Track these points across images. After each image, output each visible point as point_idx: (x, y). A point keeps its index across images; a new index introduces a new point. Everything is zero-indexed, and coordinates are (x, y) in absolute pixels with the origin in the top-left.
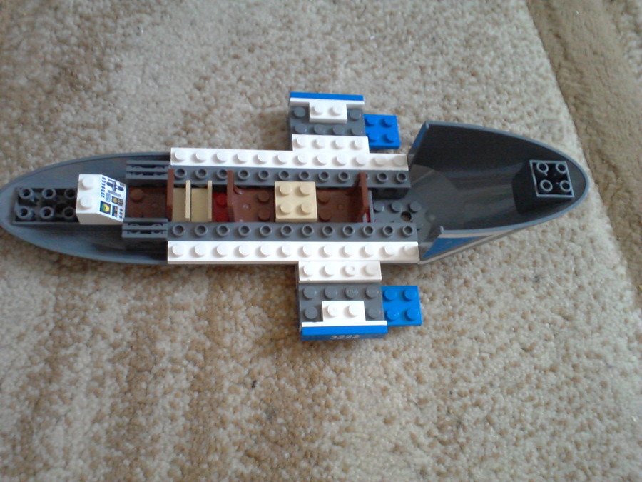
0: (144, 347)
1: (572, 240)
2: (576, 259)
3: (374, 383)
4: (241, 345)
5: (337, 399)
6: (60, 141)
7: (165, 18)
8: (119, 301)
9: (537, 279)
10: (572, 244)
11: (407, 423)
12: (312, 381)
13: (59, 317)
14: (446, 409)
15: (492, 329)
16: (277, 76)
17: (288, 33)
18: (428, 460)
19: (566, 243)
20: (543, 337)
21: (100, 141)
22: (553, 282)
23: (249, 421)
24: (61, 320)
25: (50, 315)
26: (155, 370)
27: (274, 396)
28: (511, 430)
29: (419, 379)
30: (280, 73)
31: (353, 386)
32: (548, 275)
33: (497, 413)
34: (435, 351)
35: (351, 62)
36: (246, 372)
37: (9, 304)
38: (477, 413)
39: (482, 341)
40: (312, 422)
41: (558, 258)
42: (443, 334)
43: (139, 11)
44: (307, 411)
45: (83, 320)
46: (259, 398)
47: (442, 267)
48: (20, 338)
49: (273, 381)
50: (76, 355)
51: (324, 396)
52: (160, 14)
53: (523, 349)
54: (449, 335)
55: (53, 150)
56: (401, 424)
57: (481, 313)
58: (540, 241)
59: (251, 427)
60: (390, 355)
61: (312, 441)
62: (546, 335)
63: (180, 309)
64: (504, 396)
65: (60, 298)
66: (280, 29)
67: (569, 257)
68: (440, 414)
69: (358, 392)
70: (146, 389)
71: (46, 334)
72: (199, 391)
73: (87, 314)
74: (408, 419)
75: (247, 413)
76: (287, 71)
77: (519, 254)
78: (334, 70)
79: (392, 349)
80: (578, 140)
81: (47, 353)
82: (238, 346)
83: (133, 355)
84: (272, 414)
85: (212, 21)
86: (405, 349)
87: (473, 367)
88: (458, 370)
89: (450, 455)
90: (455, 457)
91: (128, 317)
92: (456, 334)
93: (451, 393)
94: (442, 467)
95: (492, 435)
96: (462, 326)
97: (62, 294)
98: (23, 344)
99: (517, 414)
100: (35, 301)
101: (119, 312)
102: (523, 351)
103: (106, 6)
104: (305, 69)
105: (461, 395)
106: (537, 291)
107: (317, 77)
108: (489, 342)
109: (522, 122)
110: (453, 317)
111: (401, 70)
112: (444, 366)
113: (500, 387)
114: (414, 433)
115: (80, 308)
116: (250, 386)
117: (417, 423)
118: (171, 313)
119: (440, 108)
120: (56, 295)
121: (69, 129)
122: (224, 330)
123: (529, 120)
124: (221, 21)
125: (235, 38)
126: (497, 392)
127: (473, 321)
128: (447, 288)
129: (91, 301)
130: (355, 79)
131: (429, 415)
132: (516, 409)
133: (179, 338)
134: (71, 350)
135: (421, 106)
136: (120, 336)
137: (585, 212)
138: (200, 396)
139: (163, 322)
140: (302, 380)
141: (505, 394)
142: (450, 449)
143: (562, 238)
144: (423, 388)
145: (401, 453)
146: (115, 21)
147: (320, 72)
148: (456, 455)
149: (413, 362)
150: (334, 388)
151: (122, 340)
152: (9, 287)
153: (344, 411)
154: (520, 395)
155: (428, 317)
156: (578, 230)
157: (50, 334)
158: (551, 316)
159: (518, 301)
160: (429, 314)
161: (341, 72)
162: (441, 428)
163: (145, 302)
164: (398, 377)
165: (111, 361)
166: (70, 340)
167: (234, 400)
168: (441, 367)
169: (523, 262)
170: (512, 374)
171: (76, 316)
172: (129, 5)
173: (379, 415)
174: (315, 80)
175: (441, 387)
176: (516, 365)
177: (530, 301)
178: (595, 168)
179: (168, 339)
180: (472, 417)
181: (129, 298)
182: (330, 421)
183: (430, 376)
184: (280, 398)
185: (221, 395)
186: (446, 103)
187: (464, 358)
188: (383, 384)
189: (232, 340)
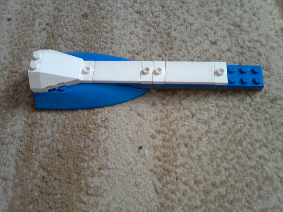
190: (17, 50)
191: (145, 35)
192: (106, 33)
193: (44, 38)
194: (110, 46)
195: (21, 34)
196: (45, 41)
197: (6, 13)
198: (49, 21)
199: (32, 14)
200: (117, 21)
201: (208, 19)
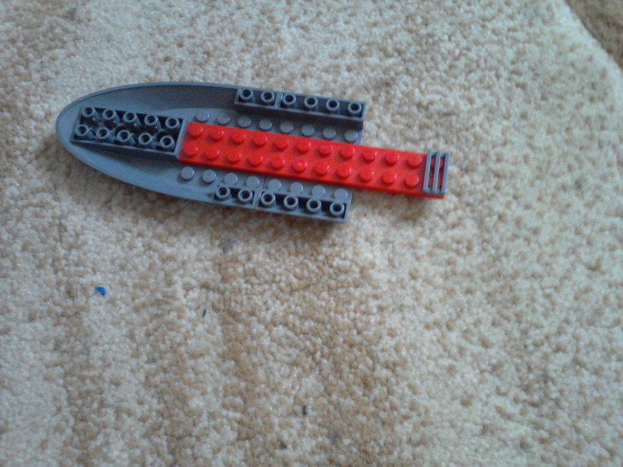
0: (177, 410)
1: (602, 128)
2: (614, 147)
3: (437, 365)
4: (277, 374)
5: (402, 398)
6: (14, 219)
7: (78, 45)
8: (132, 371)
9: (578, 185)
10: (605, 133)
11: (488, 396)
12: (366, 385)
13: (76, 410)
14: (526, 367)
15: (546, 258)
16: (219, 64)
17: (215, 13)
18: (524, 430)
19: (597, 133)
20: (607, 248)
21: (54, 203)
22: (598, 182)
23: (313, 453)
24: (79, 412)
25: (66, 411)
26: (196, 431)
27: (332, 417)
28: (606, 365)
29: (485, 344)
30: (221, 60)
31: (414, 377)
32: (589, 176)
33: (584, 351)
34: (493, 306)
35: (293, 19)
36: (292, 400)
37: (20, 413)
38: (561, 359)
39: (541, 277)
40: (382, 432)
41: (594, 153)
42: (495, 284)
43: (50, 48)
44: (372, 420)
45: (102, 404)
46: (316, 423)
47: (468, 209)
48: (43, 445)
49: (325, 401)
50: (107, 443)
51: (387, 398)
52: (73, 43)
53: (589, 268)
54: (502, 283)
55: (9, 231)
56: (481, 400)
57: (529, 245)
58: (568, 142)
59: (317, 458)
60: (444, 328)
61: (390, 453)
62: (609, 245)
63: (198, 357)
64: (586, 330)
65: (71, 388)
66: (205, 13)
67: (606, 148)
68: (520, 374)
69: (422, 382)
70: (193, 454)
71: (69, 431)
72: (249, 438)
73: (104, 395)
74: (487, 391)
75: (308, 444)
76: (228, 55)
77: (549, 163)
78: (277, 35)
79: (444, 321)
80: (572, 11)
81: (77, 452)
82: (274, 375)
83: (167, 423)
84: (335, 437)
85: (129, 30)
86: (459, 316)
87: (541, 309)
88: (524, 319)
89: (547, 416)
90: (553, 417)
91: (147, 384)
92: (508, 279)
93: (525, 346)
94: (543, 432)
95: (587, 378)
96: (512, 267)
97: (71, 384)
98: (49, 452)
99: (607, 345)
100: (46, 402)
101: (136, 382)
102: (589, 272)
103: (13, 54)
104: (247, 45)
105: (537, 345)
106: (583, 198)
107: (262, 49)
108: (549, 275)
109: (502, 16)
110: (500, 261)
111: (350, 7)
112: (508, 319)
113: (577, 320)
114: (499, 404)
115: (94, 392)
116: (301, 414)
117: (499, 393)
118: (190, 363)
119: (406, 33)
120: (65, 387)
121: (20, 203)
122: (254, 365)
123: (509, 11)
124: (139, 27)
125: (160, 39)
126: (576, 328)
127: (523, 257)
128: (482, 231)
129: (104, 380)
130: (304, 36)
131: (509, 379)
132: (604, 340)
133: (209, 389)
134: (100, 439)
135: (385, 38)
136: (147, 407)
137: (608, 90)
138: (251, 444)
139: (186, 376)
140: (355, 388)
141: (586, 326)
142: (545, 409)
143: (591, 129)
144: (492, 352)
145: (492, 432)
146: (27, 67)
147: (264, 44)
148: (554, 414)
149: (472, 327)
150: (395, 387)
151: (150, 410)
152: (14, 394)
153: (413, 407)
154: (604, 323)
155: (471, 270)
156: (607, 114)
157: (74, 430)
158: (609, 221)
159: (565, 218)
160: (472, 266)
161: (286, 34)
162: (527, 389)
163: (160, 362)
164: (461, 350)
165: (146, 436)
166: (95, 429)
167: (290, 435)
168: (505, 322)
169: (556, 171)
170: (586, 301)
171: (92, 402)
172: (36, 45)
173: (454, 398)
174: (261, 54)
175: (512, 343)
176: (587, 290)
177: (579, 212)
178: (602, 36)
179: (198, 393)
180: (559, 366)
181: (142, 364)
182: (401, 423)
183: (496, 336)
184: (338, 415)
185: (274, 435)
186: (410, 24)
187: (526, 302)
188: (446, 362)
189: (266, 372)
190: (162, 375)
191: (446, 278)
192: (357, 287)
193: (215, 328)
194: (378, 317)
195: (151, 326)
196: (221, 334)
197: (88, 272)
198: (206, 276)
199: (158, 262)
200: (370, 248)
201: (565, 209)
